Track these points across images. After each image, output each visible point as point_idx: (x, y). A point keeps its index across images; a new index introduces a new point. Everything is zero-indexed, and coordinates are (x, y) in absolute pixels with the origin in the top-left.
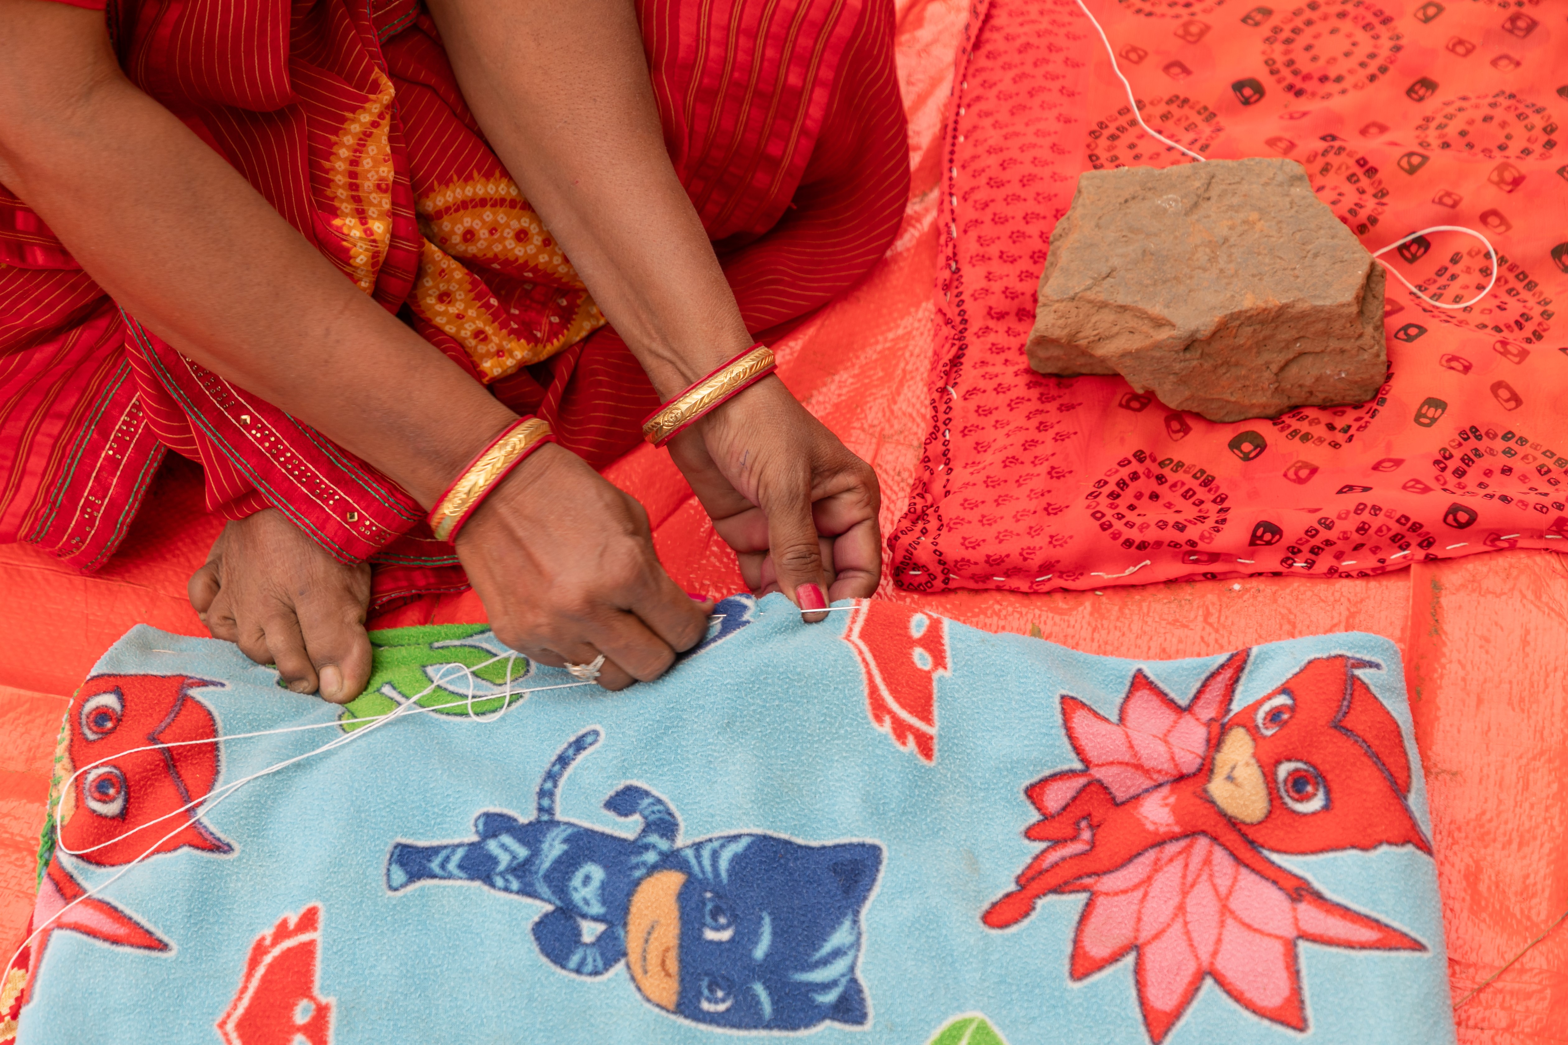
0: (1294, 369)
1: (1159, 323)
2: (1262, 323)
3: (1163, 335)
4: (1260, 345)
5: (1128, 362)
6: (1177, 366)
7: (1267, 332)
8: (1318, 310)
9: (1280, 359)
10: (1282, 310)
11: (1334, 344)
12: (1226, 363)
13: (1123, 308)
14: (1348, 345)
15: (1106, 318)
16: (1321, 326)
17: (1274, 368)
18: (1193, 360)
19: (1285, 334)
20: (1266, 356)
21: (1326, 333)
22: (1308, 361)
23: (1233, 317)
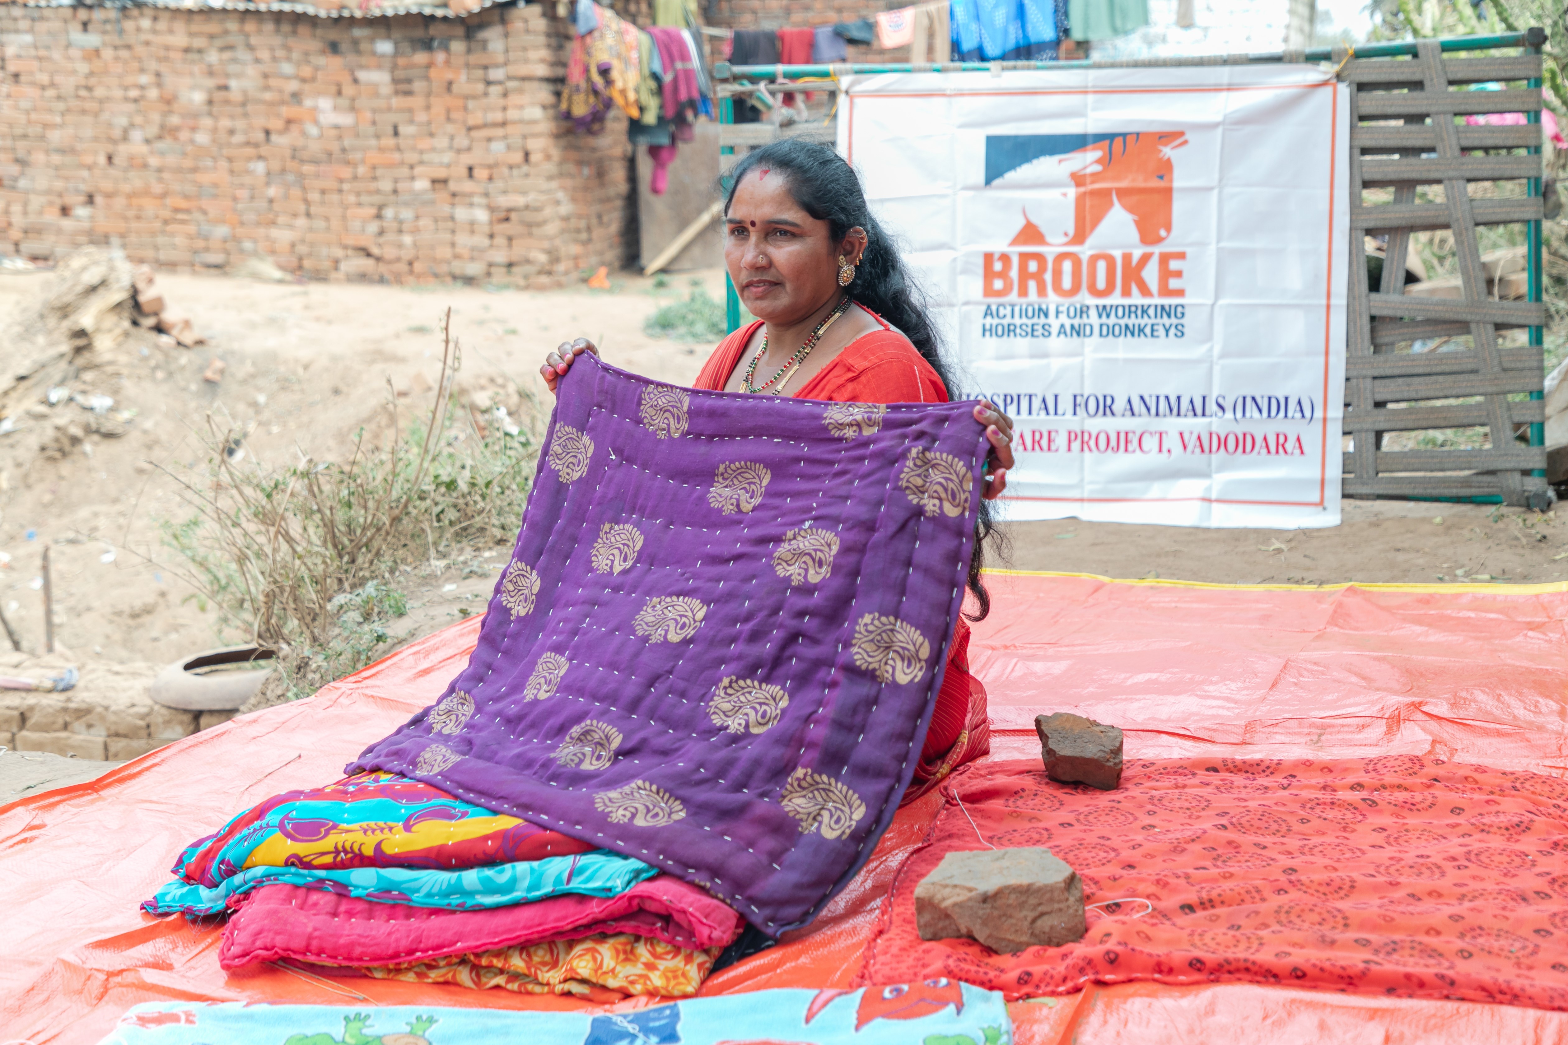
0: (1039, 923)
1: (970, 890)
2: (1021, 893)
3: (973, 894)
4: (1022, 905)
5: (957, 909)
6: (981, 913)
7: (1023, 898)
8: (1046, 886)
9: (1031, 915)
10: (1029, 886)
11: (1056, 906)
12: (1004, 915)
13: (955, 886)
14: (1062, 905)
15: (947, 892)
16: (1048, 895)
17: (1029, 919)
18: (987, 908)
19: (1033, 901)
20: (1024, 913)
21: (1051, 900)
22: (1045, 918)
23: (1007, 887)
